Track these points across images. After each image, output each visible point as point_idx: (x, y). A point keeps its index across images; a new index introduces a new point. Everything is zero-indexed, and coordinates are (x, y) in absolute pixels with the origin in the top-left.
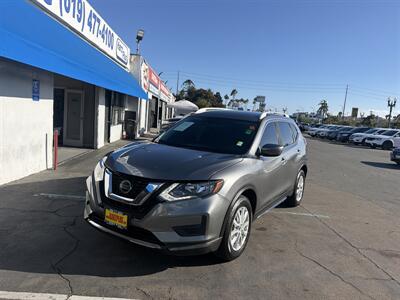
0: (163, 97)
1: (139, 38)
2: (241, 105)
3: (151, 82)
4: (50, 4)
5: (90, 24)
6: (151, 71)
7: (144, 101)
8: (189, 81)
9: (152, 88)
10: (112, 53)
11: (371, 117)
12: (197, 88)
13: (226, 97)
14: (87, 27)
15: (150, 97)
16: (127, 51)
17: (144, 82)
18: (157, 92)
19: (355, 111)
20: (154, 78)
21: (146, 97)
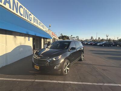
0: (56, 38)
1: (50, 26)
2: (73, 38)
3: (53, 35)
4: (31, 21)
5: (39, 24)
6: (53, 33)
7: (51, 39)
8: (61, 34)
9: (53, 36)
10: (44, 30)
11: (103, 39)
12: (63, 35)
13: (70, 37)
14: (39, 25)
15: (53, 38)
16: (47, 29)
17: (51, 35)
18: (54, 37)
19: (99, 38)
20: (53, 34)
21: (52, 38)
